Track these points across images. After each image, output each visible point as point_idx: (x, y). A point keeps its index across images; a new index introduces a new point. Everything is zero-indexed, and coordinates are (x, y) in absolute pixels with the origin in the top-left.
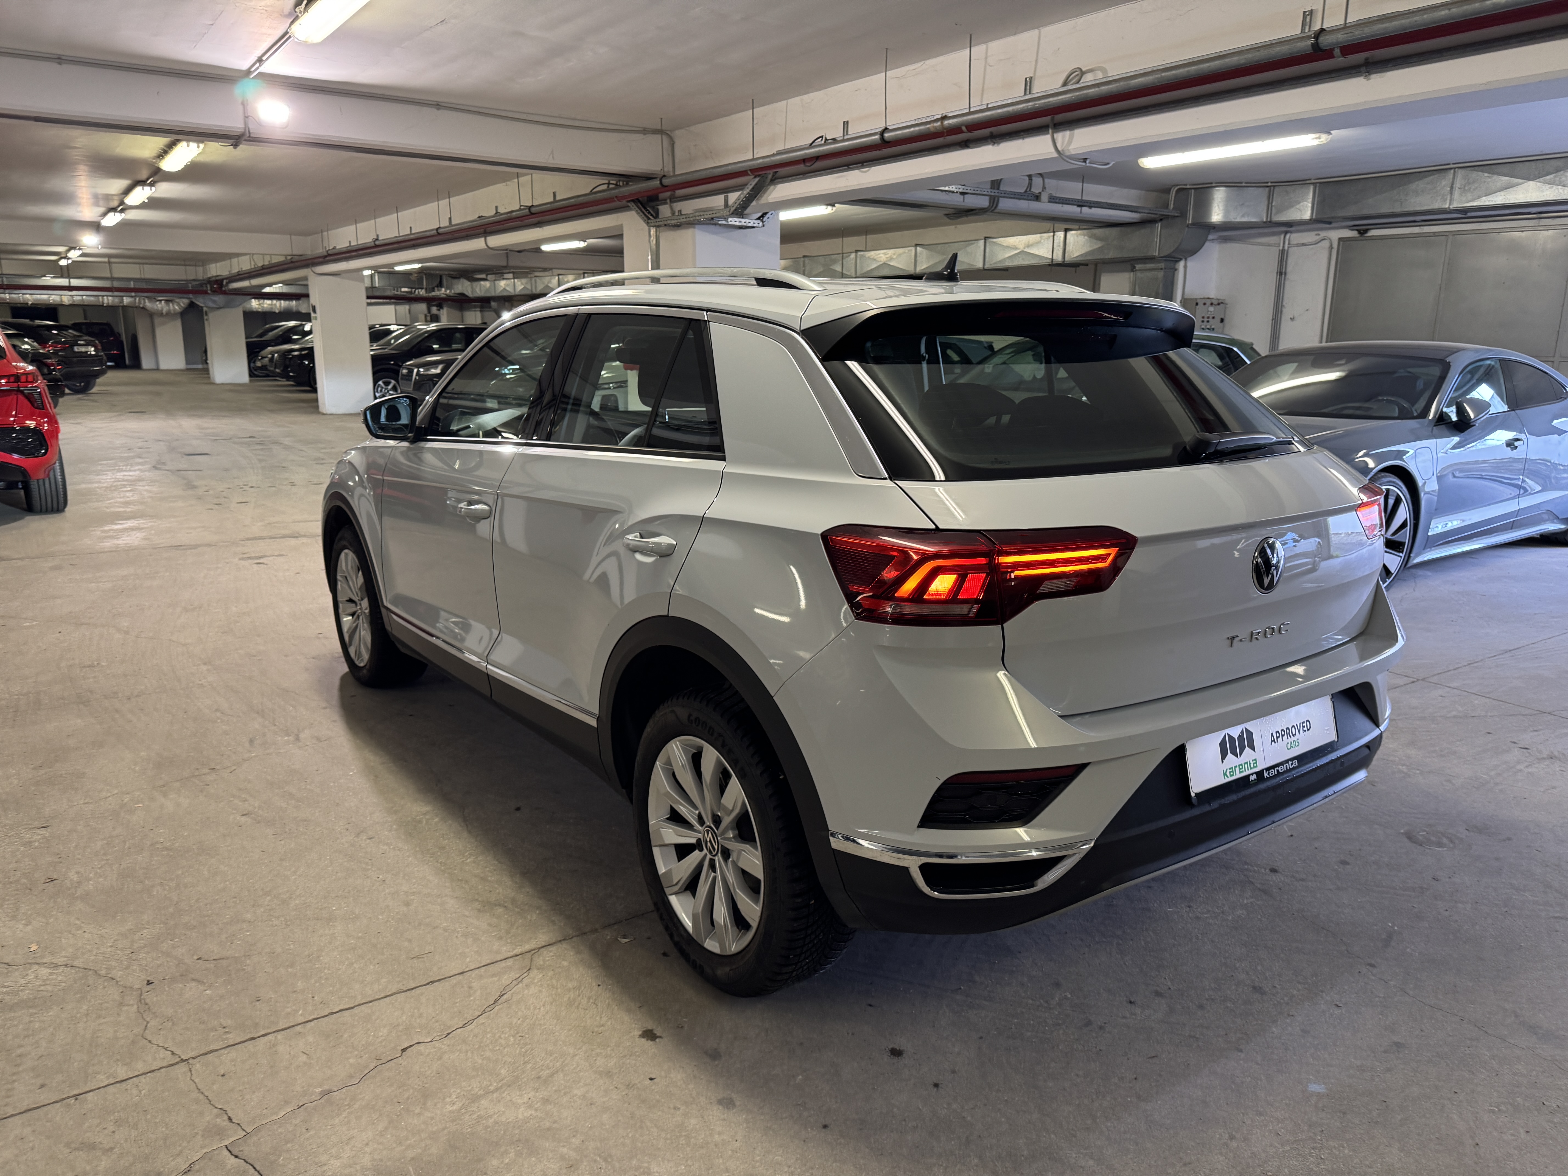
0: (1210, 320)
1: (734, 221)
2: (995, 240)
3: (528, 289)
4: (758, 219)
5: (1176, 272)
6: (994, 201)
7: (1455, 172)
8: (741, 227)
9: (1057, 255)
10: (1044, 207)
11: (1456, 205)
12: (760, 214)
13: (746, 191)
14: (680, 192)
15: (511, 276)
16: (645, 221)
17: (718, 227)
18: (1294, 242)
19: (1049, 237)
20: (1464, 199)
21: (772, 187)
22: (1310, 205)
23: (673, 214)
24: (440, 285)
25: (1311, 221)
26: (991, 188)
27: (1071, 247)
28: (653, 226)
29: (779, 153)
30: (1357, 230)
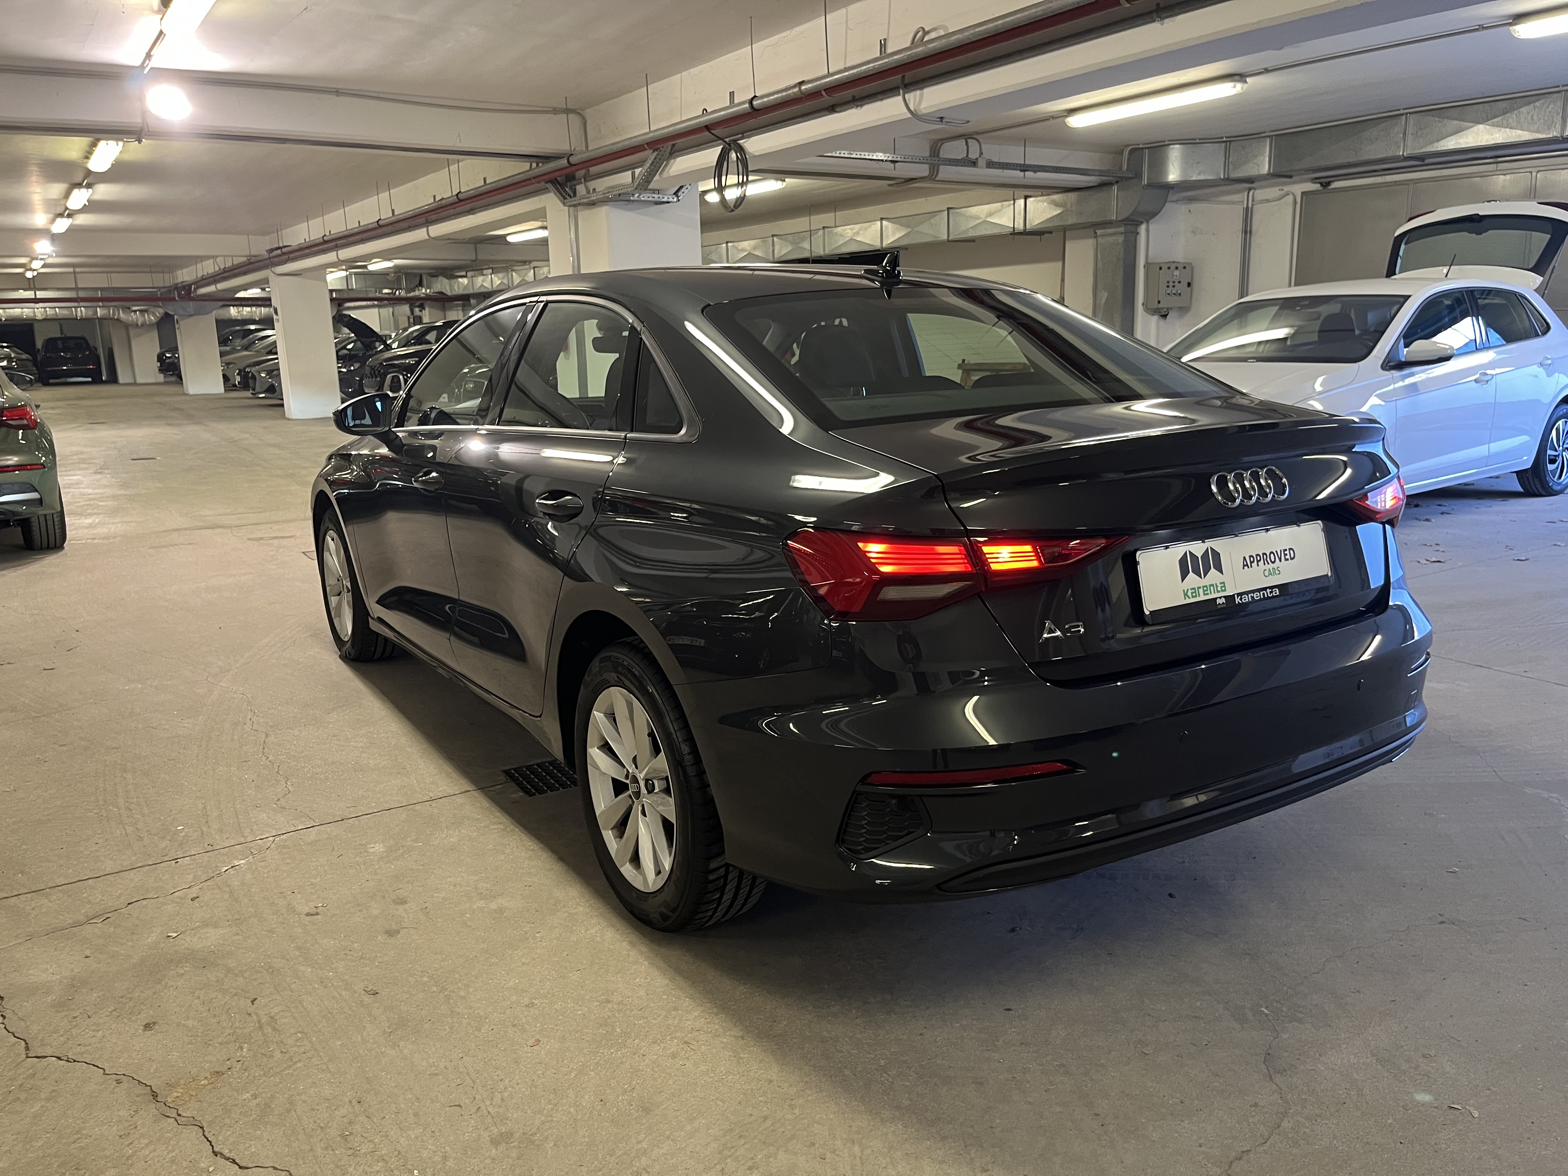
0: (1176, 284)
1: (643, 197)
2: (957, 211)
4: (675, 194)
5: (1138, 236)
6: (934, 168)
8: (657, 203)
10: (985, 173)
11: (1410, 152)
14: (594, 170)
17: (634, 204)
20: (1418, 145)
21: (672, 160)
22: (1267, 159)
23: (588, 192)
24: (421, 284)
25: (1272, 176)
27: (1033, 215)
28: (569, 206)
30: (1320, 183)
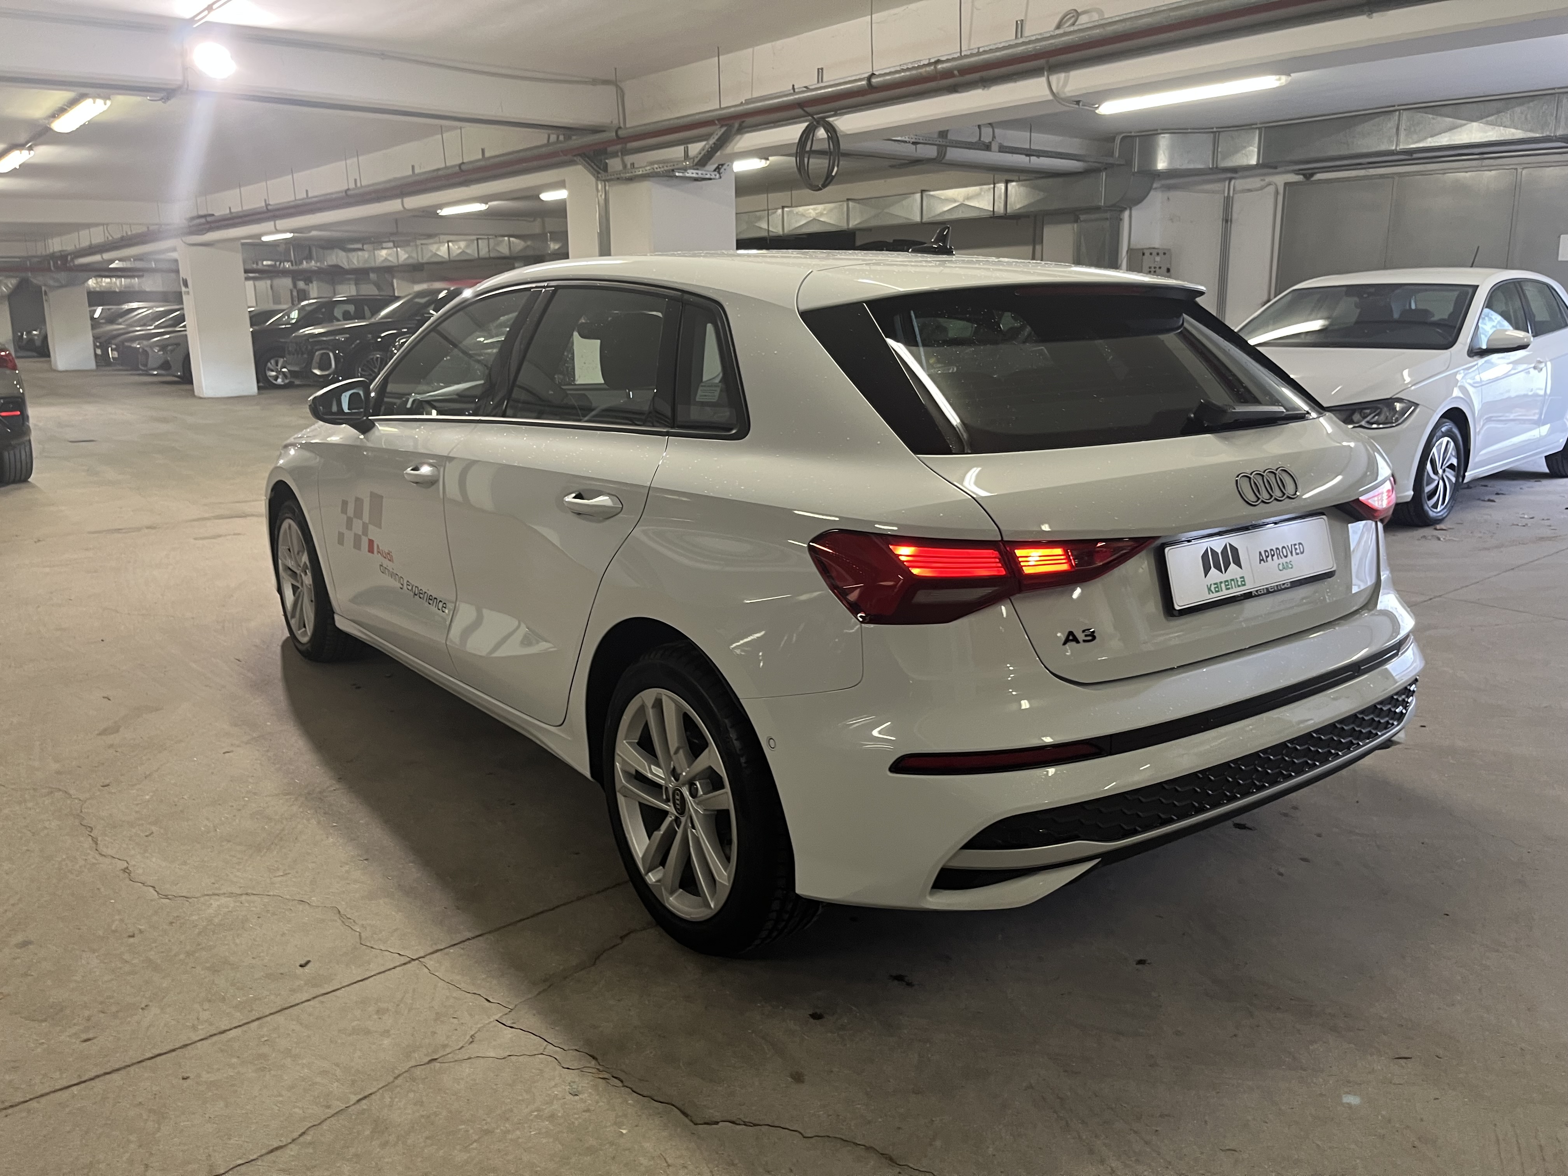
0: (1157, 269)
1: (691, 173)
2: (932, 193)
3: (414, 258)
4: (715, 170)
5: (1121, 223)
6: (942, 150)
7: (1399, 114)
8: (696, 179)
9: (999, 207)
10: (994, 157)
11: (1402, 147)
12: (716, 165)
13: (712, 141)
14: (635, 144)
16: (594, 175)
17: (675, 180)
18: (1238, 188)
19: (989, 188)
20: (1409, 140)
22: (1256, 150)
23: (625, 166)
25: (1258, 166)
26: (939, 138)
27: (1013, 200)
28: (601, 180)
29: (748, 102)
30: (1304, 175)
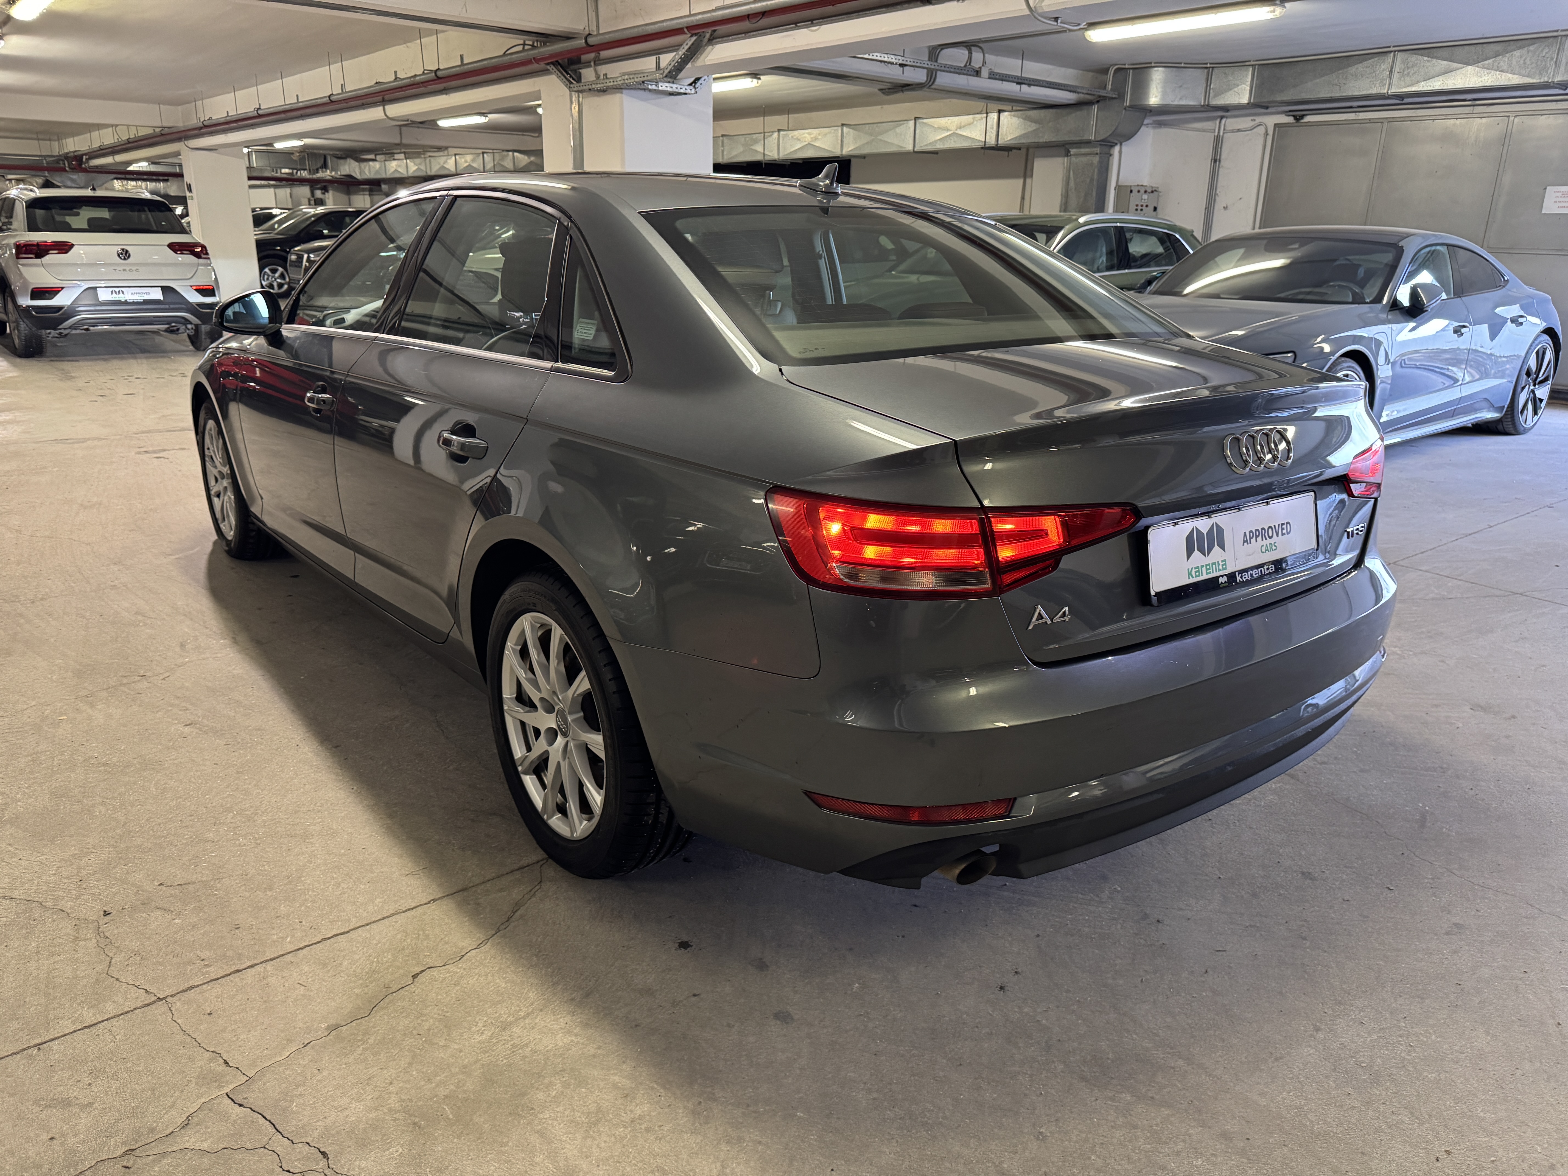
0: (1144, 208)
1: (664, 86)
2: (925, 121)
3: (422, 170)
4: (691, 84)
5: (1111, 158)
6: (932, 75)
7: (1394, 55)
8: (671, 94)
9: (991, 137)
10: (983, 83)
11: (1394, 90)
12: (692, 80)
13: (682, 52)
14: (604, 54)
15: (402, 156)
16: (566, 85)
17: (647, 93)
18: (1229, 128)
19: (982, 118)
20: (1403, 83)
21: (710, 48)
22: (1248, 88)
23: (598, 77)
24: (325, 166)
25: (1250, 106)
26: (929, 60)
27: (1005, 130)
28: (576, 91)
29: (718, 9)
